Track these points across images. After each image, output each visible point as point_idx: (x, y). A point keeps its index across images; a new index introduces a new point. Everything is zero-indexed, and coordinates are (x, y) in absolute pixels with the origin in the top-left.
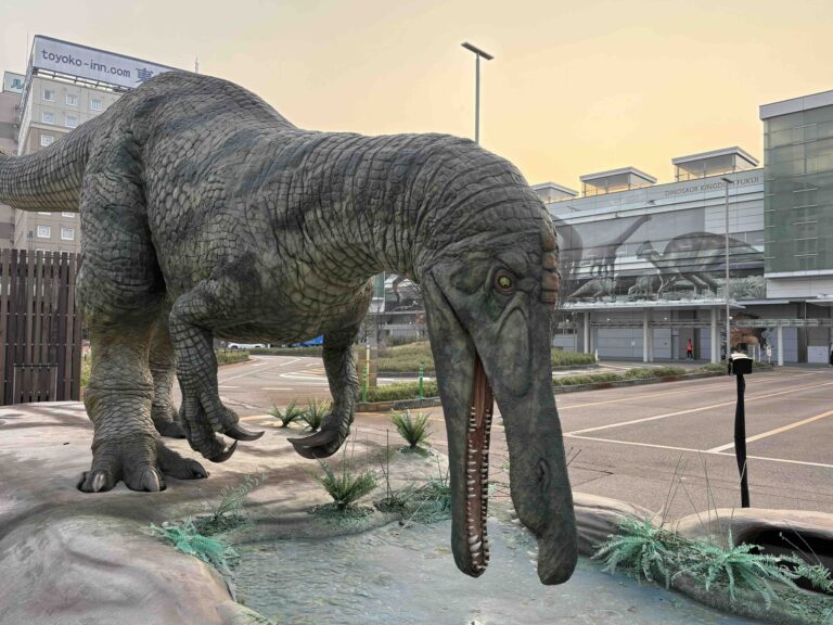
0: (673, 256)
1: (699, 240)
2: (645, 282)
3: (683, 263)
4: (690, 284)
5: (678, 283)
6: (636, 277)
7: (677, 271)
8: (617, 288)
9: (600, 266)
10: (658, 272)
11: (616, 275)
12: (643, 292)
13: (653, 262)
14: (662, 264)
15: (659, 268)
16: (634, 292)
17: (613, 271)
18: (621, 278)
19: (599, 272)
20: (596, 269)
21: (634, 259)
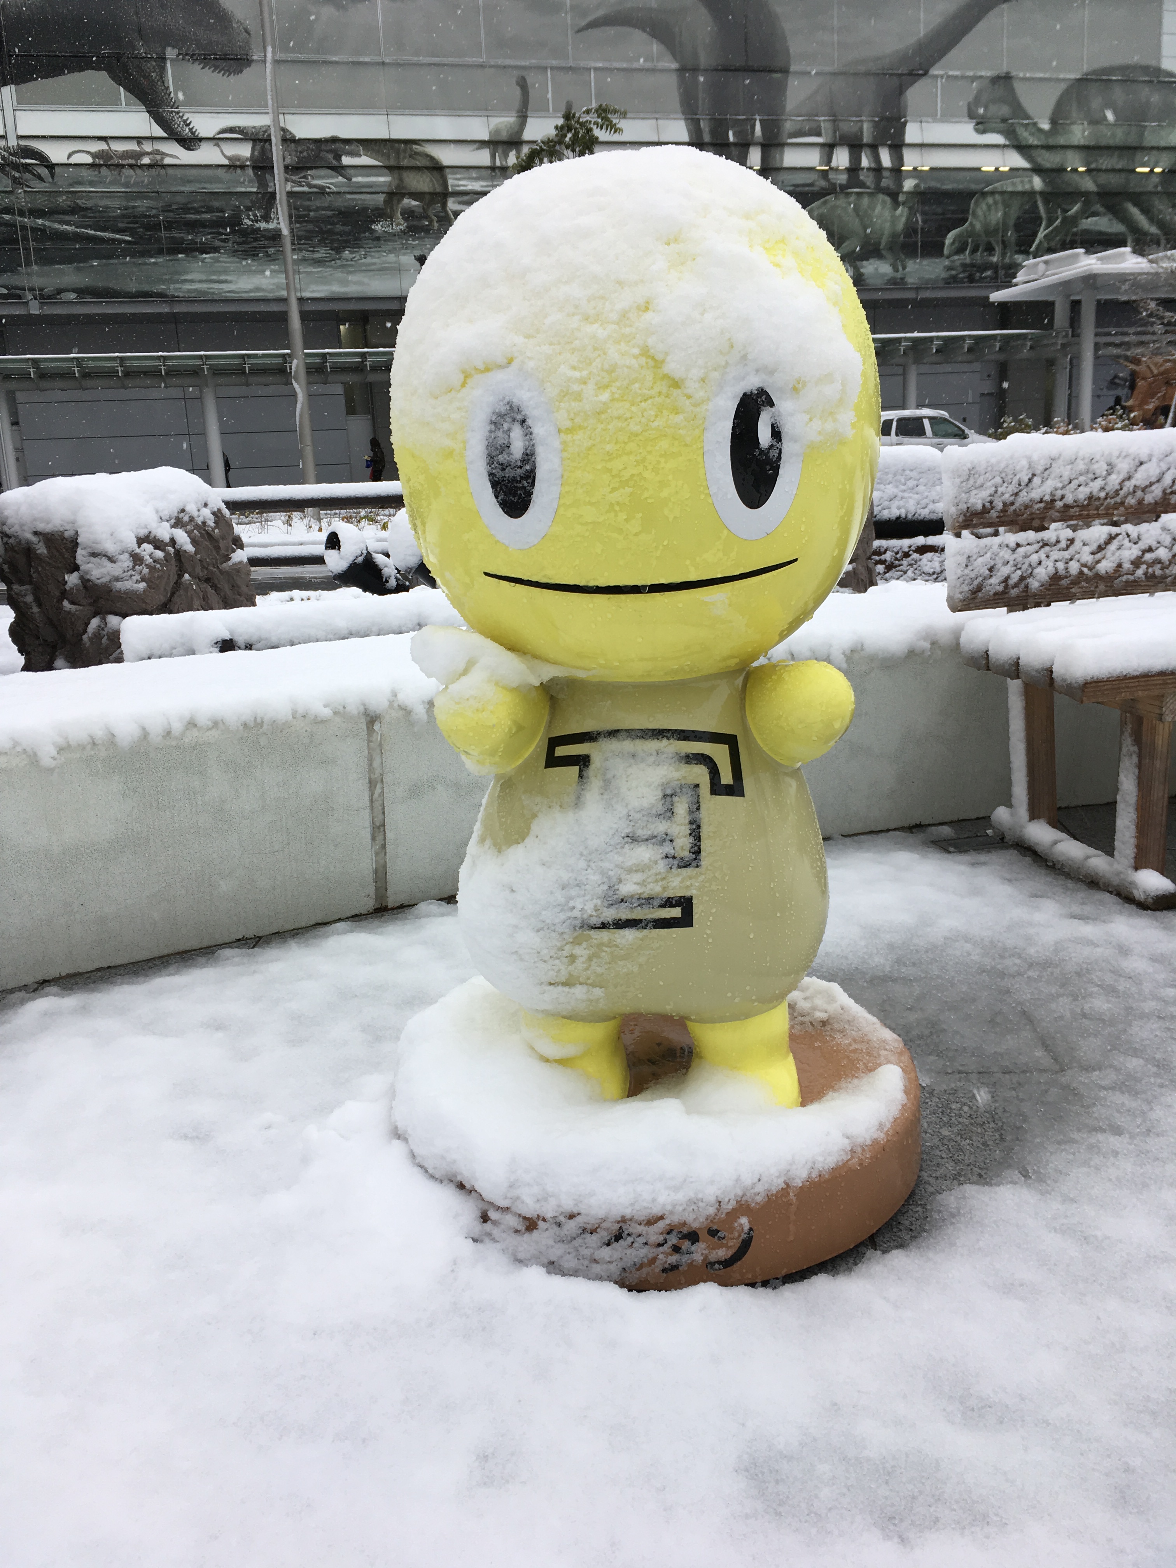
0: (1079, 133)
1: (1145, 92)
2: (997, 216)
3: (1105, 162)
4: (1117, 227)
5: (1089, 223)
6: (971, 194)
7: (1089, 185)
8: (910, 230)
9: (855, 146)
10: (1037, 183)
11: (909, 185)
12: (990, 249)
13: (1022, 148)
14: (1049, 160)
15: (1038, 170)
16: (961, 250)
17: (897, 171)
18: (923, 196)
19: (854, 170)
20: (842, 158)
21: (965, 132)
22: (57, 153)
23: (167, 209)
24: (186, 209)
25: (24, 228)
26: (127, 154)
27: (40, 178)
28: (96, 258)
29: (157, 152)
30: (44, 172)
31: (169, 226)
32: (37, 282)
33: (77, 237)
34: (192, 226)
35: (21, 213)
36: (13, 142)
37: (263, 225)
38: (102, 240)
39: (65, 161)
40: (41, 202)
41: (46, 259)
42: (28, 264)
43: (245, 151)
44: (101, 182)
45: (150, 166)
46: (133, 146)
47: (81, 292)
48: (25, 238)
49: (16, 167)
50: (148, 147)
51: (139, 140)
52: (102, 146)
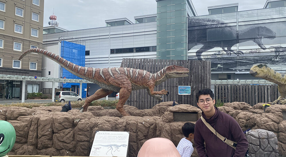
22: (244, 52)
23: (260, 58)
24: (263, 58)
25: (238, 61)
26: (255, 51)
27: (241, 55)
28: (248, 65)
29: (259, 51)
30: (242, 54)
31: (260, 60)
32: (239, 69)
33: (246, 62)
34: (264, 60)
35: (238, 60)
36: (238, 51)
37: (276, 60)
38: (249, 63)
39: (245, 52)
40: (241, 58)
41: (241, 65)
42: (238, 66)
43: (274, 50)
44: (250, 55)
45: (258, 52)
46: (256, 50)
47: (245, 70)
48: (238, 63)
49: (238, 54)
50: (258, 50)
51: (257, 49)
52: (251, 50)
